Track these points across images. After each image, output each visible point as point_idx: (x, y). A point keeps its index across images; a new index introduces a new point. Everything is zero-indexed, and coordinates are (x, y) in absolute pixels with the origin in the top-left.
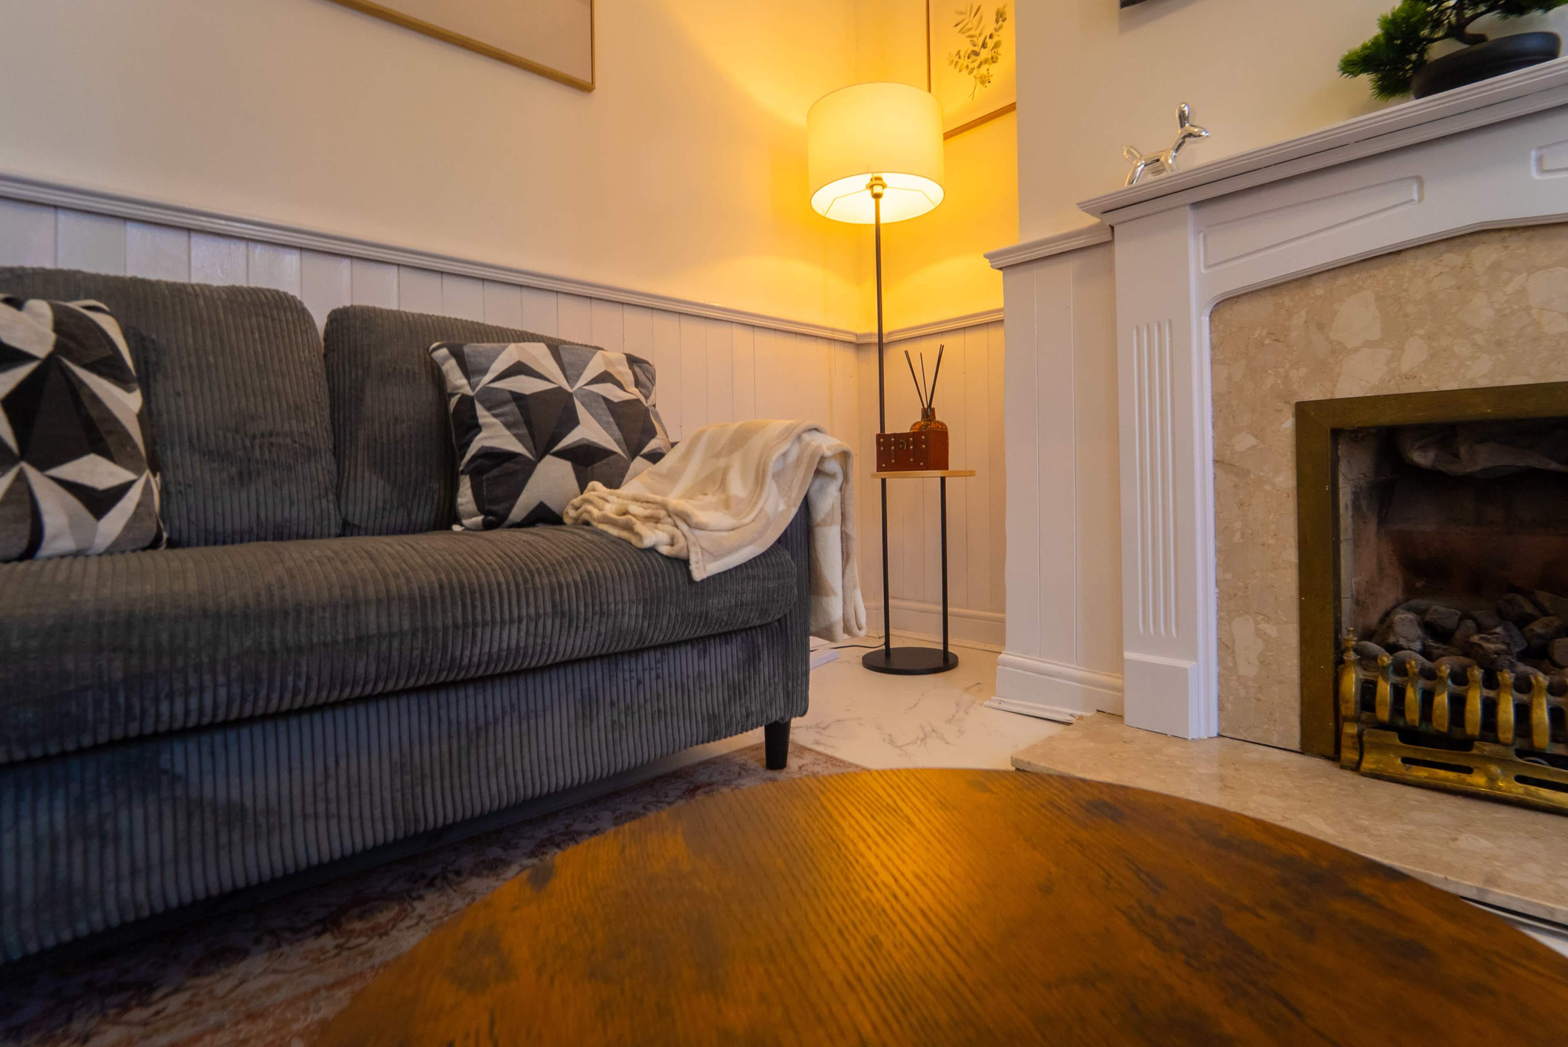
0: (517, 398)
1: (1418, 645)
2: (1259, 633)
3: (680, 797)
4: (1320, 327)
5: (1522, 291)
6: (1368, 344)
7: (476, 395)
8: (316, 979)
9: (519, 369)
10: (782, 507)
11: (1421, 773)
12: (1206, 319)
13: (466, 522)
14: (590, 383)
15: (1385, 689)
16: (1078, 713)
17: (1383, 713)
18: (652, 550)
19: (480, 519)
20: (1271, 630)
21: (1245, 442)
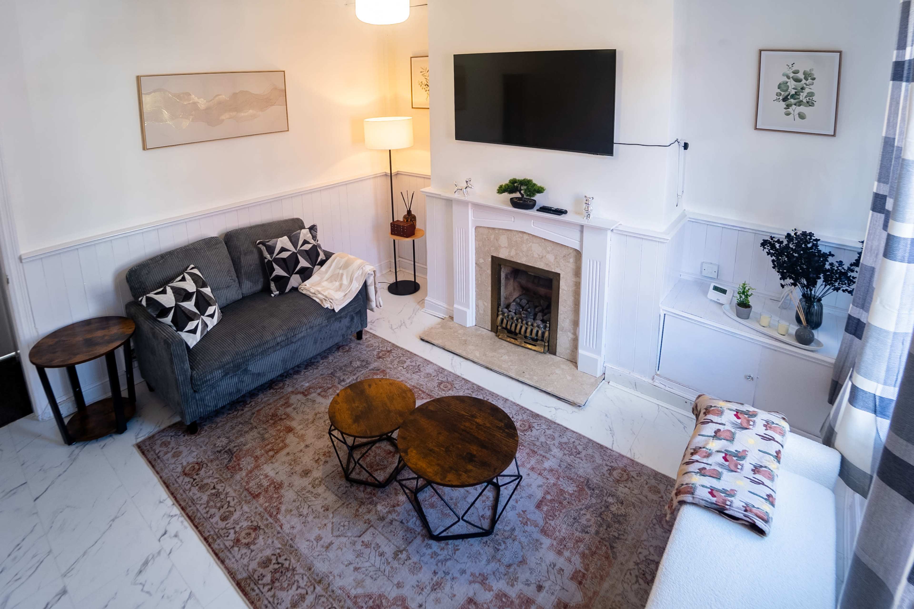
0: (283, 259)
1: (514, 311)
2: (484, 304)
3: (336, 351)
4: (497, 240)
5: (531, 246)
6: (505, 247)
7: (273, 260)
8: (276, 398)
9: (283, 250)
10: (358, 286)
11: (508, 339)
12: (474, 230)
13: (274, 293)
14: (301, 247)
15: (505, 321)
16: (444, 316)
17: (504, 326)
18: (327, 308)
19: (278, 292)
20: (486, 304)
21: (481, 261)
